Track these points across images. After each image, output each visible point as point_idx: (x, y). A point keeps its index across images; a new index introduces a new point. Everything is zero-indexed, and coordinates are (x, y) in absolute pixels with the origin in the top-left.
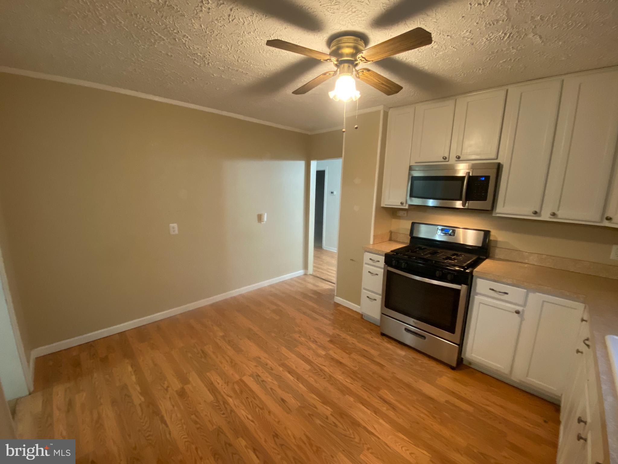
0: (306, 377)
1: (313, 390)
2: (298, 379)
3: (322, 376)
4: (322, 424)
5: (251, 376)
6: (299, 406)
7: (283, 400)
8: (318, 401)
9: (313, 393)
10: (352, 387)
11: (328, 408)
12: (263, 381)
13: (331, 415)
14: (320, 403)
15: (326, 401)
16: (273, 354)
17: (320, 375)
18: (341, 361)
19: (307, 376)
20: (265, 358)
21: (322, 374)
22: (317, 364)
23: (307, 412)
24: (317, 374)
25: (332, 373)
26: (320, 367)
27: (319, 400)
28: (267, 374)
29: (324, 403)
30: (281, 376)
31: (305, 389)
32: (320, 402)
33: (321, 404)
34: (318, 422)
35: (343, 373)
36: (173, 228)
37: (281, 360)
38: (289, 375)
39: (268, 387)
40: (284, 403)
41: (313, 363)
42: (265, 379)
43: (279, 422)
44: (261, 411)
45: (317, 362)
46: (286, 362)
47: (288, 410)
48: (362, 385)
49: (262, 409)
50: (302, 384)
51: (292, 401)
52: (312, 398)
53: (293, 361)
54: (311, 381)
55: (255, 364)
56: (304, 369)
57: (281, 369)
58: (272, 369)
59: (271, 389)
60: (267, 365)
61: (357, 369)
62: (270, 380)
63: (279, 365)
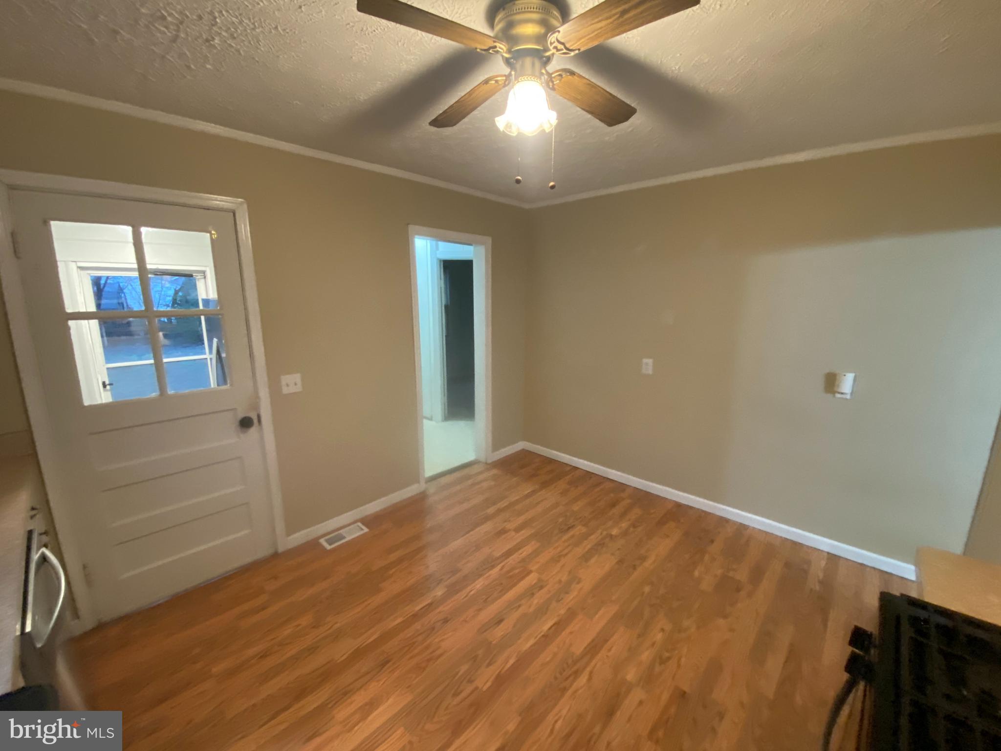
0: (552, 648)
2: (545, 636)
3: (561, 674)
4: (460, 674)
5: (540, 580)
6: (491, 643)
7: (500, 621)
8: (503, 668)
9: (517, 661)
11: (489, 684)
12: (532, 595)
13: (476, 688)
14: (498, 671)
15: (502, 681)
17: (562, 671)
19: (555, 650)
20: (581, 589)
21: (567, 673)
22: (591, 665)
23: (480, 652)
25: (574, 692)
26: (582, 672)
28: (546, 597)
29: (499, 676)
30: (546, 614)
31: (525, 647)
32: (501, 671)
33: (497, 673)
34: (464, 668)
36: (647, 364)
37: (583, 609)
38: (550, 623)
39: (523, 602)
40: (496, 623)
42: (536, 596)
43: (465, 621)
44: (481, 601)
45: (595, 665)
46: (581, 617)
47: (484, 630)
49: (485, 601)
50: (535, 644)
51: (499, 632)
52: (507, 660)
53: (587, 626)
54: (545, 657)
55: (563, 580)
56: (571, 644)
57: (562, 612)
58: (557, 601)
59: (519, 606)
60: (567, 593)
62: (536, 601)
63: (569, 609)
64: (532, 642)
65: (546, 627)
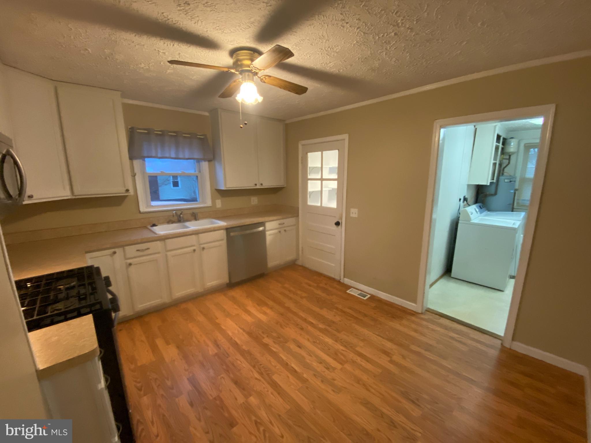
0: (279, 366)
1: (274, 355)
2: (287, 364)
4: (272, 333)
5: (334, 369)
6: (287, 343)
7: (299, 347)
9: (274, 352)
10: (239, 357)
11: (265, 342)
12: (321, 363)
13: (264, 338)
15: (266, 346)
16: (319, 397)
17: (264, 368)
18: (234, 386)
19: (277, 367)
20: (327, 392)
21: (263, 370)
22: (264, 382)
23: (282, 339)
24: (267, 370)
25: (251, 371)
26: (262, 377)
27: (270, 347)
28: (319, 370)
30: (304, 367)
31: (281, 355)
32: (270, 346)
34: (275, 335)
35: (239, 370)
37: (307, 388)
38: (296, 368)
39: (314, 358)
41: (269, 383)
42: (319, 365)
43: (301, 335)
44: (315, 340)
45: (264, 384)
46: (300, 385)
47: (295, 341)
48: (227, 358)
49: (314, 342)
50: (283, 359)
51: (293, 346)
52: (275, 348)
53: (292, 387)
54: (274, 362)
55: (335, 382)
56: (280, 375)
57: (305, 376)
58: (315, 375)
59: (311, 356)
60: (322, 381)
61: (222, 375)
62: (315, 364)
63: (308, 380)
64: (284, 358)
65: (293, 365)
